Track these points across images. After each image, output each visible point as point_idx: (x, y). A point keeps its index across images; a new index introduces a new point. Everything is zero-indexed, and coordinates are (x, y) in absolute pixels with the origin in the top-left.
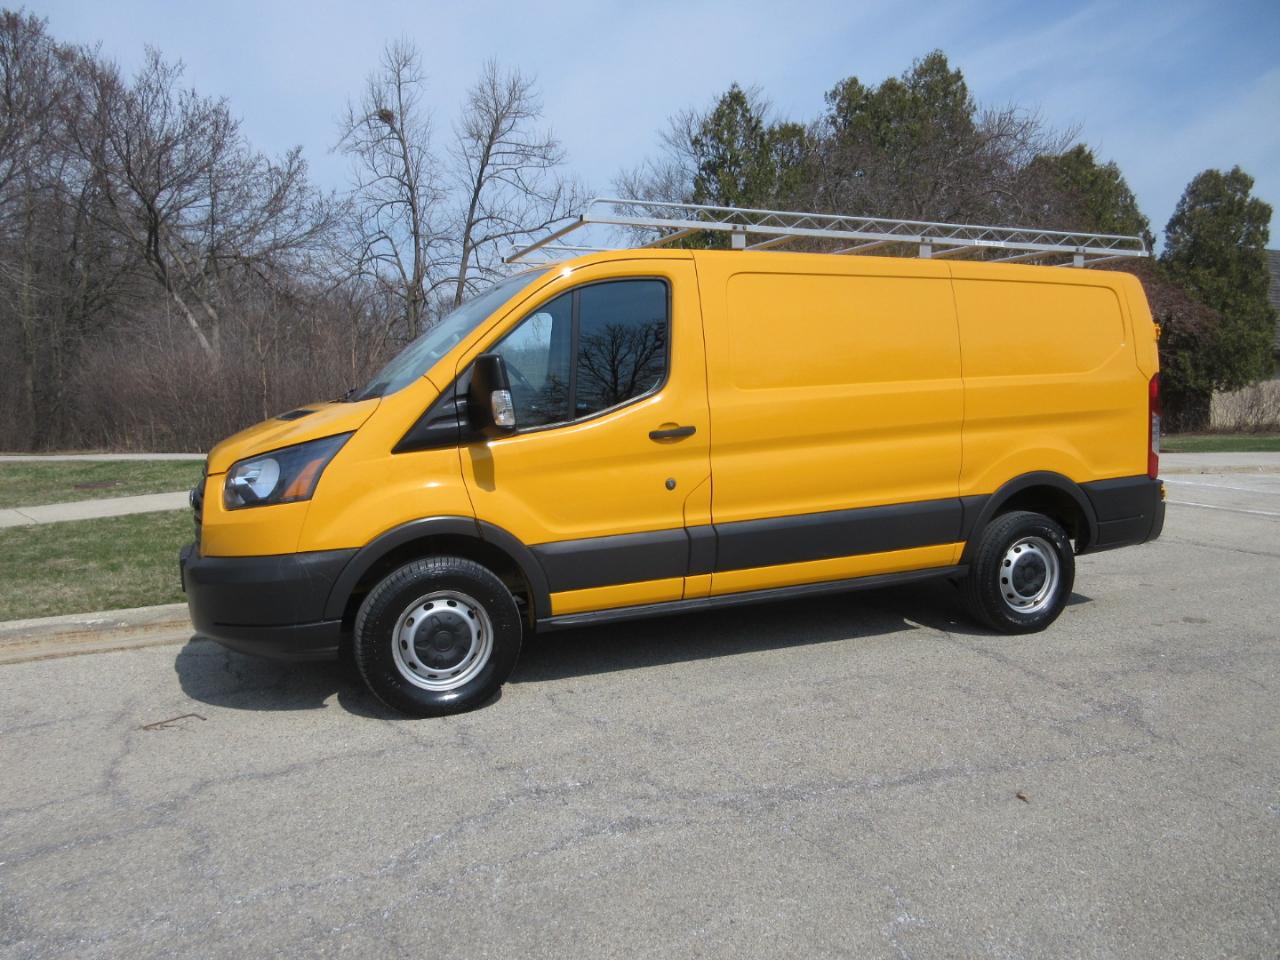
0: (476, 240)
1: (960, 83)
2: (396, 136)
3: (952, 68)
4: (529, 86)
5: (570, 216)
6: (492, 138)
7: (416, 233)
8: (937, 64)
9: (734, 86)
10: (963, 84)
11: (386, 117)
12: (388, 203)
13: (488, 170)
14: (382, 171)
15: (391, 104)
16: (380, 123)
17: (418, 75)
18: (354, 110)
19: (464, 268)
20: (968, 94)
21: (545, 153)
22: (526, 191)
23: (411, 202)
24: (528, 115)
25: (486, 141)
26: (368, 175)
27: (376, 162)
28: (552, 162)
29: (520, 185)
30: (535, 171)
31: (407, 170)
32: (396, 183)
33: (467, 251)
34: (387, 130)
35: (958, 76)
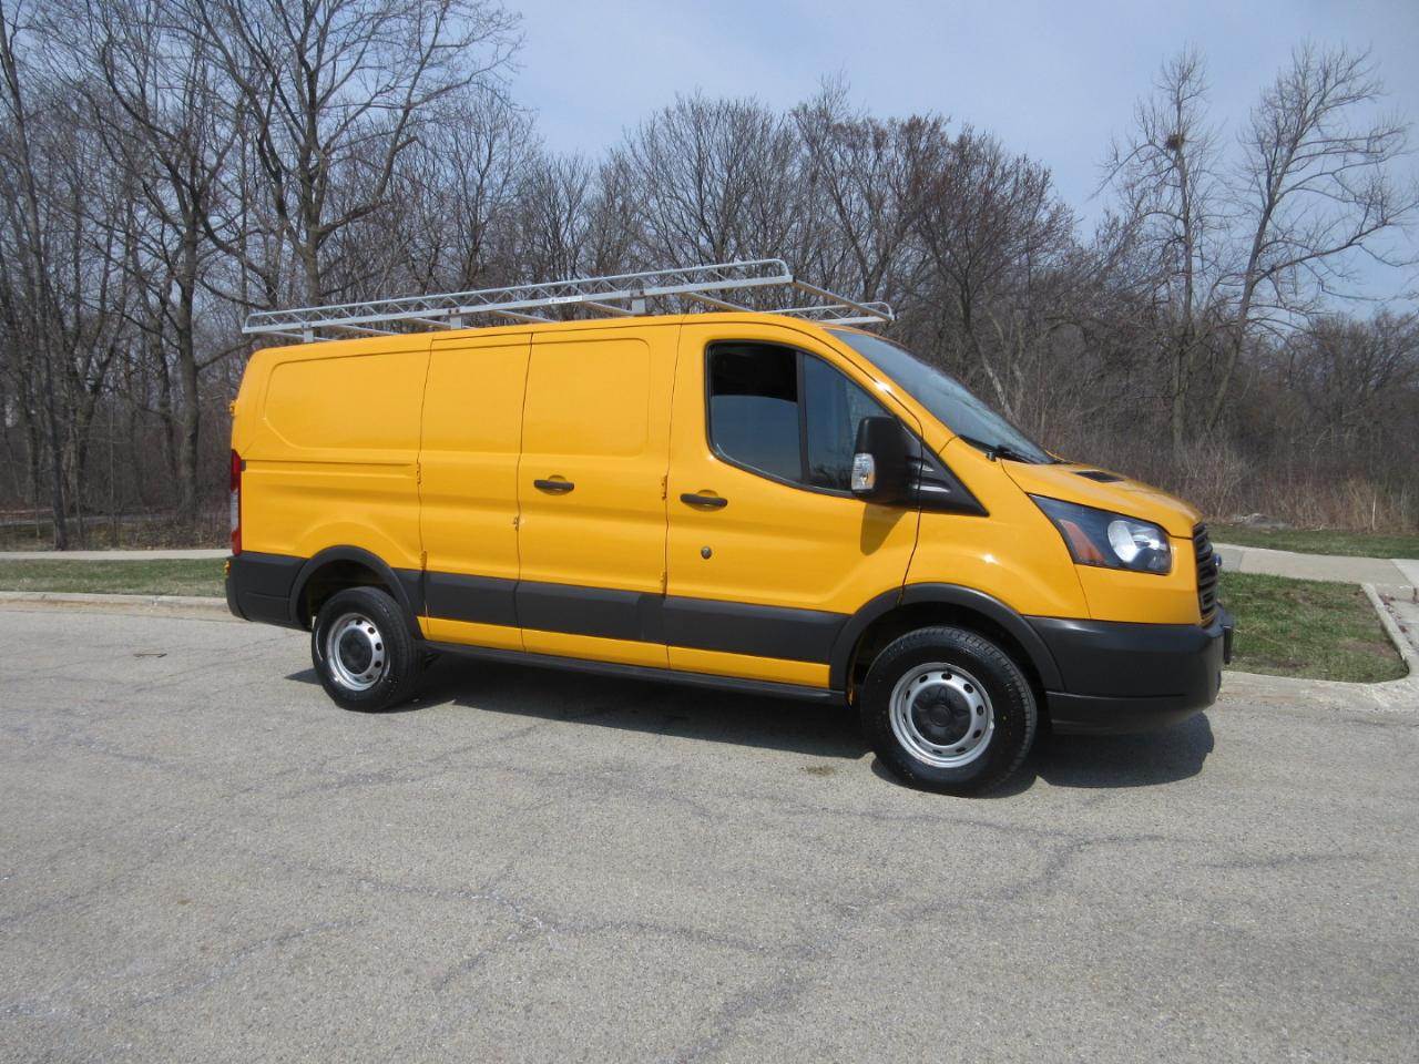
4: (1363, 59)
17: (1198, 87)
18: (1120, 146)
24: (1361, 97)
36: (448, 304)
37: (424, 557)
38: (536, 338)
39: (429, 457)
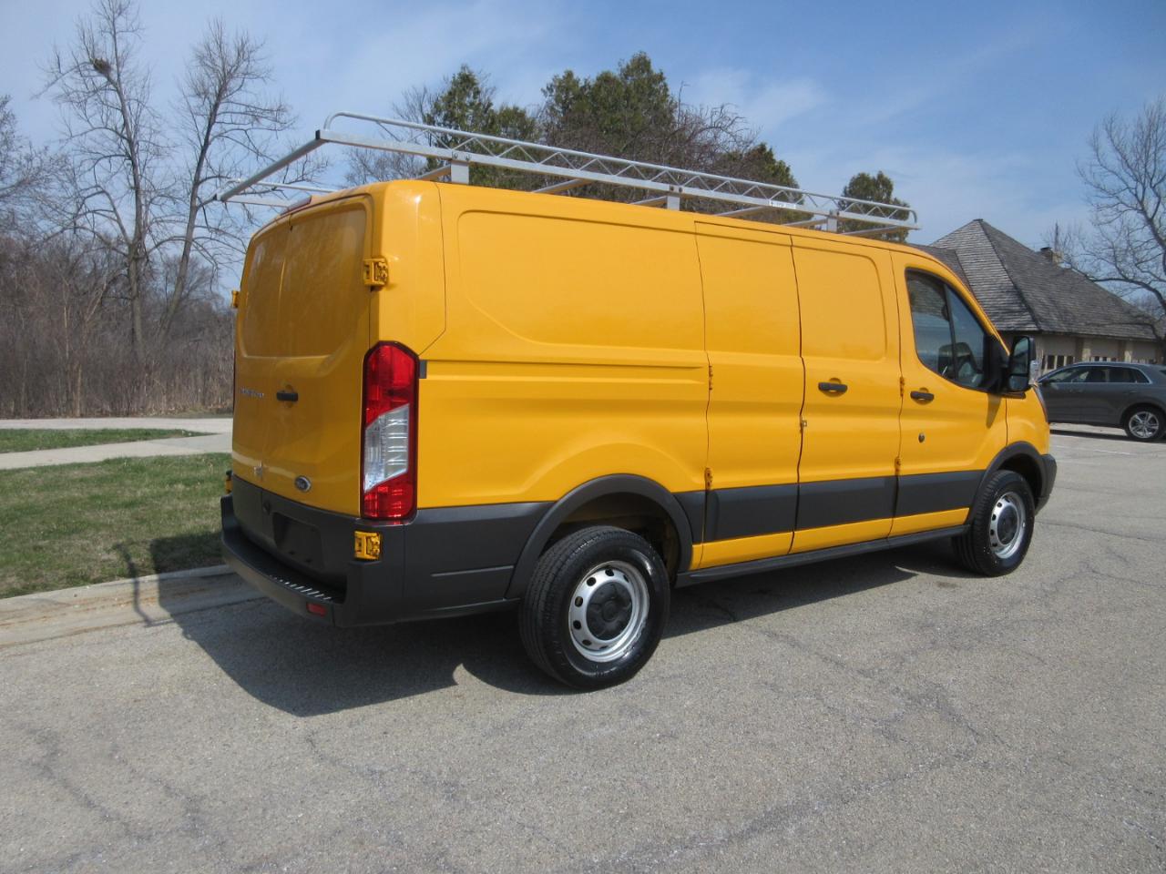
0: (205, 199)
1: (661, 84)
2: (111, 86)
3: (655, 69)
4: (258, 48)
5: (303, 180)
6: (219, 96)
7: (136, 188)
8: (642, 64)
9: (463, 68)
10: (665, 85)
11: (102, 67)
12: (105, 157)
13: (216, 129)
14: (96, 121)
15: (107, 55)
16: (95, 73)
17: (135, 25)
18: (62, 57)
19: (191, 227)
20: (669, 93)
21: (277, 115)
22: (258, 153)
23: (131, 157)
24: (258, 77)
25: (213, 100)
26: (79, 126)
27: (89, 112)
28: (284, 126)
29: (251, 147)
30: (267, 134)
31: (125, 124)
32: (111, 135)
33: (194, 209)
34: (101, 80)
35: (661, 78)
36: (667, 179)
37: (708, 475)
38: (796, 241)
39: (719, 358)
